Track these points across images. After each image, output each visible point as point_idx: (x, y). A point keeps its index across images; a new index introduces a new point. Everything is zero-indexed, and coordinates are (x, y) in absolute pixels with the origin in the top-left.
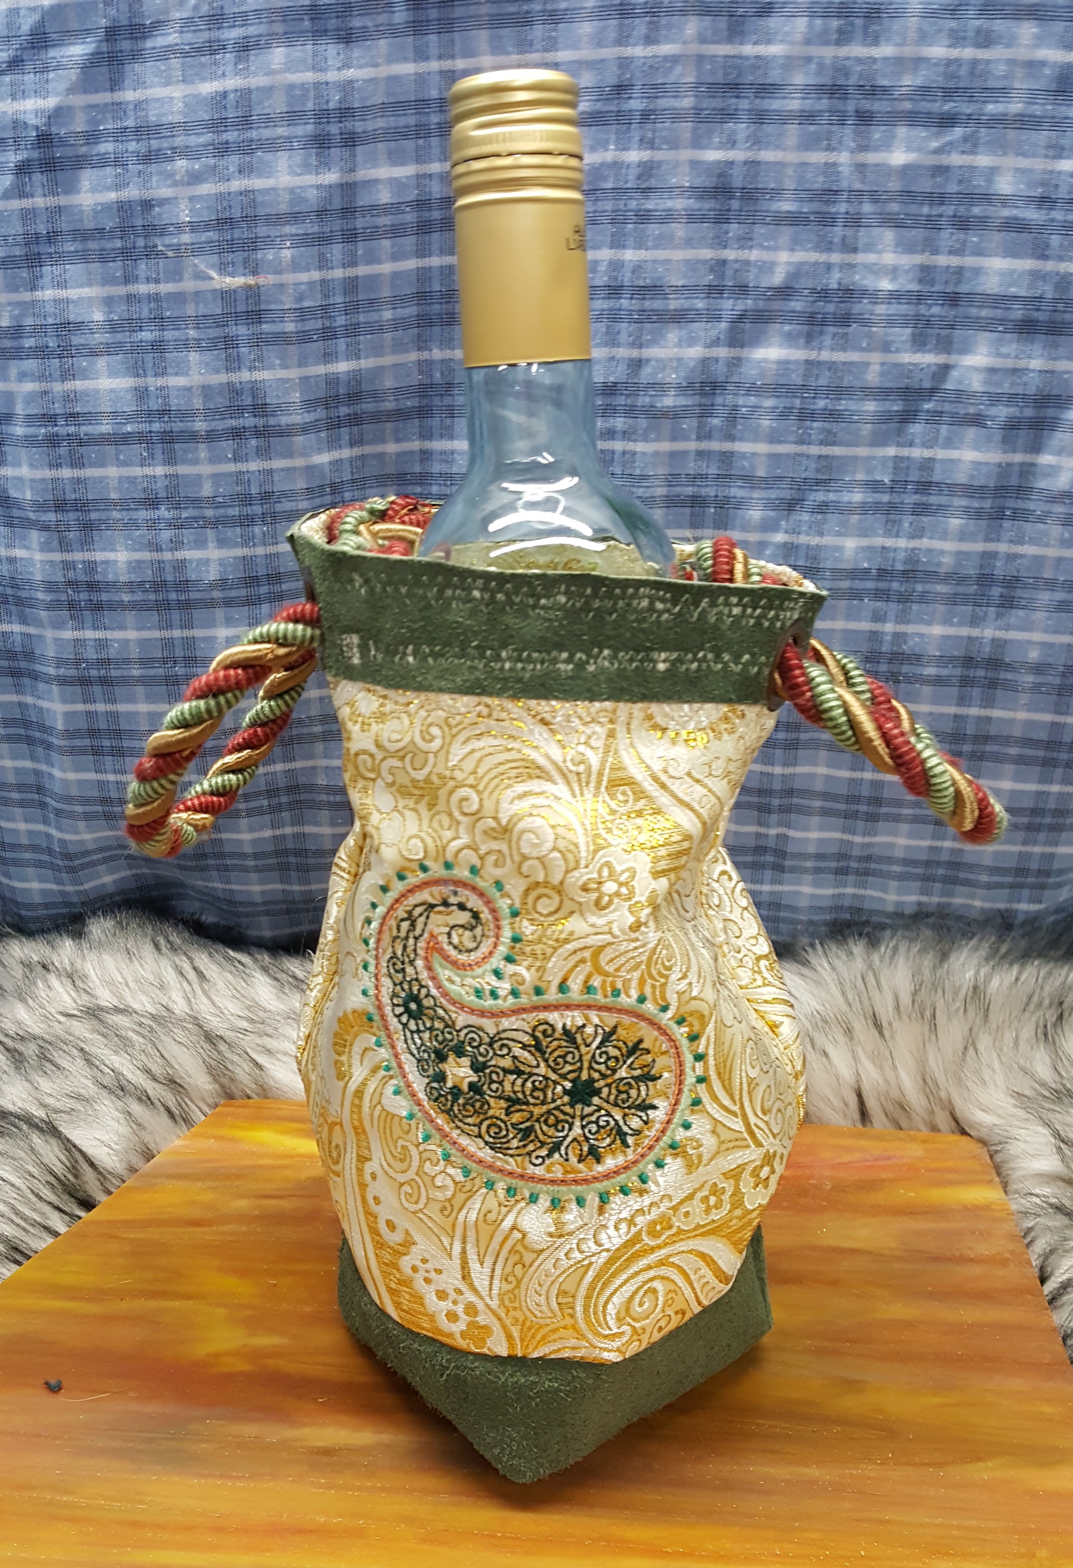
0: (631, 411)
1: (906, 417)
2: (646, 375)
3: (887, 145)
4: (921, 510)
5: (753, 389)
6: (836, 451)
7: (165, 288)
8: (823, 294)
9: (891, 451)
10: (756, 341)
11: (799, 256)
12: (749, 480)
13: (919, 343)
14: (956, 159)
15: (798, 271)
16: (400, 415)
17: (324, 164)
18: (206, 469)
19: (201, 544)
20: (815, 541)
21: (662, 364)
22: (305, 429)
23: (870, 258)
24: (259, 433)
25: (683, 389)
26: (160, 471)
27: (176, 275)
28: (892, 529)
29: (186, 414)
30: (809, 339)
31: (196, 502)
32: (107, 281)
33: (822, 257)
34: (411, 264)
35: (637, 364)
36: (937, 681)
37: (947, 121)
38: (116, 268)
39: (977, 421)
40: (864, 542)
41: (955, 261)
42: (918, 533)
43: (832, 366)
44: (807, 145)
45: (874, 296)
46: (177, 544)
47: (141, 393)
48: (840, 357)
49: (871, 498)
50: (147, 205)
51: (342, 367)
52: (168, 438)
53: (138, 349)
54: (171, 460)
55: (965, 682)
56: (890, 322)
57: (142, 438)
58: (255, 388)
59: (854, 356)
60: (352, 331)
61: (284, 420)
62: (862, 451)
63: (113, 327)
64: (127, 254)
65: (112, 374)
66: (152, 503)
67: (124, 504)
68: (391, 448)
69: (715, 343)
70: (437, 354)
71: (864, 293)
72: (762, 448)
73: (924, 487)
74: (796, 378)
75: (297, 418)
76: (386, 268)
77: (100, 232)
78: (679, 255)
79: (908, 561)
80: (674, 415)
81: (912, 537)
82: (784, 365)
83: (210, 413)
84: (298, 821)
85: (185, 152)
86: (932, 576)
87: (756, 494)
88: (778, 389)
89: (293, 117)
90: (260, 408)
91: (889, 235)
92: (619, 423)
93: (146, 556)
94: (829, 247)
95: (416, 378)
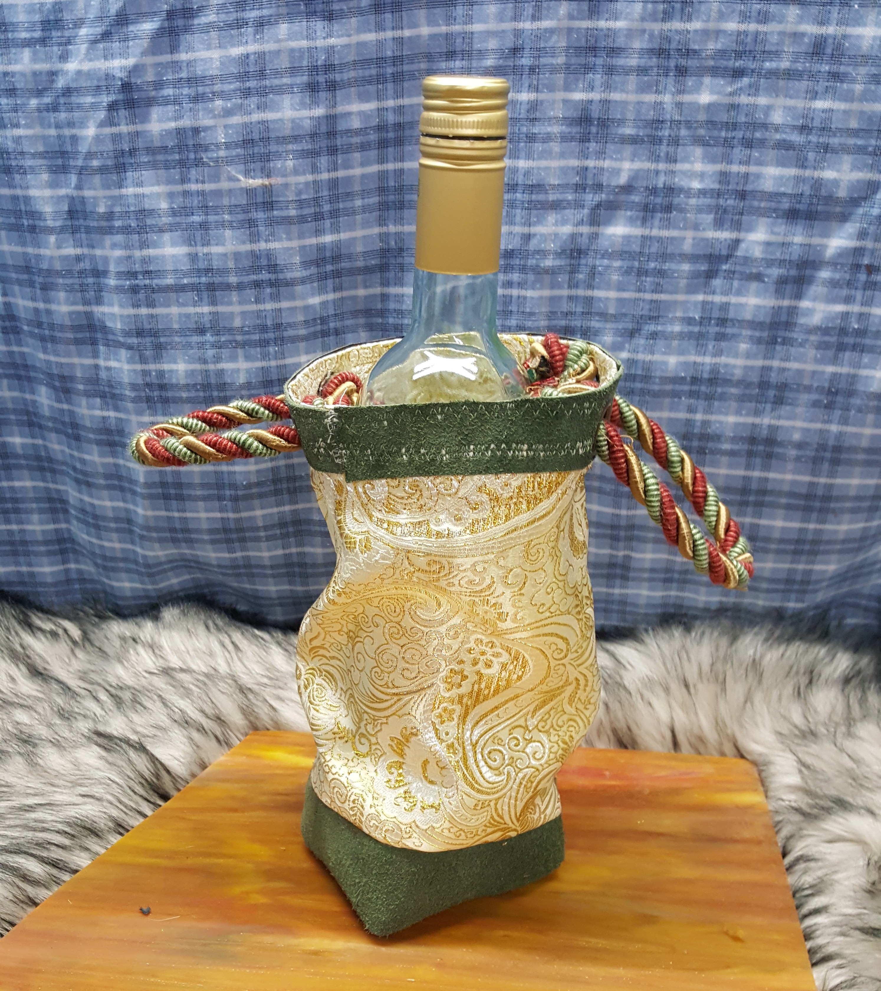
0: (523, 269)
1: (710, 275)
2: (533, 245)
3: (697, 89)
4: (721, 337)
5: (606, 255)
6: (663, 297)
7: (208, 187)
8: (654, 191)
9: (700, 297)
10: (608, 222)
11: (637, 165)
12: (604, 316)
13: (719, 224)
14: (744, 99)
15: (636, 176)
16: (367, 270)
17: (315, 103)
18: (237, 309)
19: (233, 358)
20: (648, 358)
21: (544, 238)
22: (303, 281)
23: (686, 166)
24: (272, 284)
25: (558, 255)
26: (206, 309)
27: (216, 178)
28: (701, 349)
29: (224, 272)
30: (644, 221)
31: (230, 330)
32: (169, 182)
33: (653, 166)
34: (374, 168)
35: (528, 237)
36: (732, 453)
37: (738, 73)
38: (175, 173)
39: (758, 277)
40: (682, 359)
41: (743, 169)
42: (718, 353)
43: (659, 240)
44: (643, 89)
45: (688, 192)
46: (218, 359)
47: (193, 257)
48: (665, 233)
49: (686, 329)
50: (196, 131)
51: (328, 239)
52: (212, 288)
53: (190, 227)
54: (213, 302)
55: (750, 454)
56: (700, 210)
57: (195, 288)
58: (269, 254)
59: (674, 233)
60: (334, 214)
61: (289, 275)
62: (681, 297)
63: (174, 213)
64: (183, 164)
65: (174, 244)
66: (202, 331)
67: (182, 332)
68: (361, 292)
69: (581, 223)
70: (392, 229)
71: (681, 190)
72: (613, 294)
73: (723, 322)
74: (635, 248)
75: (298, 274)
76: (357, 171)
77: (164, 149)
78: (555, 164)
79: (712, 372)
80: (552, 272)
81: (714, 355)
82: (627, 238)
83: (239, 271)
84: (300, 544)
85: (222, 95)
86: (727, 382)
87: (609, 326)
88: (623, 254)
89: (293, 71)
90: (273, 268)
91: (698, 151)
92: (515, 277)
93: (198, 366)
94: (657, 159)
95: (378, 245)
